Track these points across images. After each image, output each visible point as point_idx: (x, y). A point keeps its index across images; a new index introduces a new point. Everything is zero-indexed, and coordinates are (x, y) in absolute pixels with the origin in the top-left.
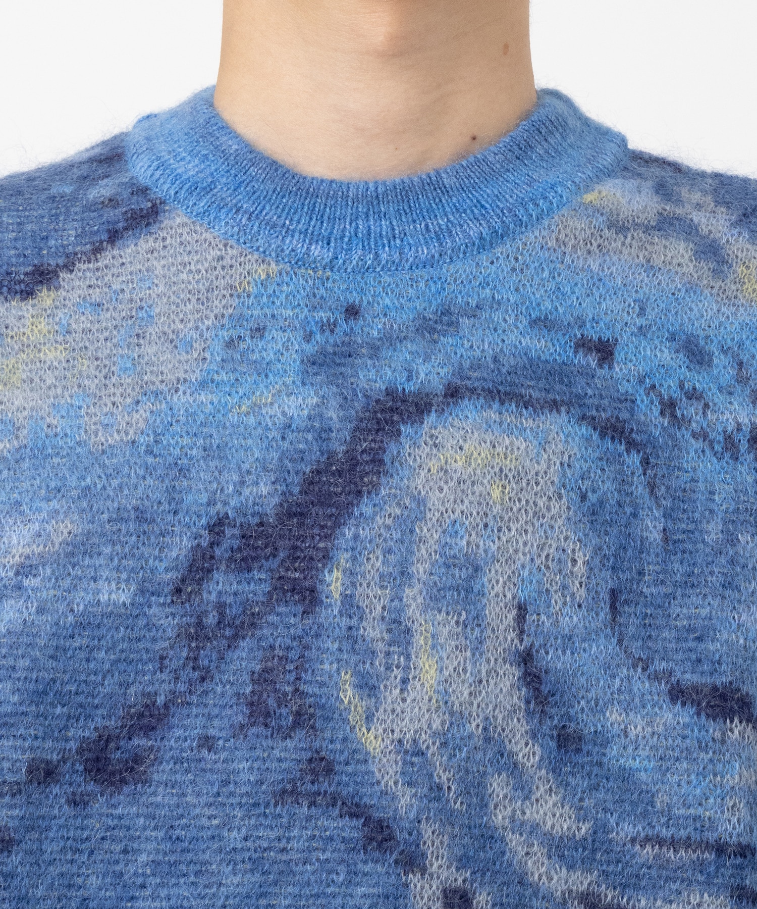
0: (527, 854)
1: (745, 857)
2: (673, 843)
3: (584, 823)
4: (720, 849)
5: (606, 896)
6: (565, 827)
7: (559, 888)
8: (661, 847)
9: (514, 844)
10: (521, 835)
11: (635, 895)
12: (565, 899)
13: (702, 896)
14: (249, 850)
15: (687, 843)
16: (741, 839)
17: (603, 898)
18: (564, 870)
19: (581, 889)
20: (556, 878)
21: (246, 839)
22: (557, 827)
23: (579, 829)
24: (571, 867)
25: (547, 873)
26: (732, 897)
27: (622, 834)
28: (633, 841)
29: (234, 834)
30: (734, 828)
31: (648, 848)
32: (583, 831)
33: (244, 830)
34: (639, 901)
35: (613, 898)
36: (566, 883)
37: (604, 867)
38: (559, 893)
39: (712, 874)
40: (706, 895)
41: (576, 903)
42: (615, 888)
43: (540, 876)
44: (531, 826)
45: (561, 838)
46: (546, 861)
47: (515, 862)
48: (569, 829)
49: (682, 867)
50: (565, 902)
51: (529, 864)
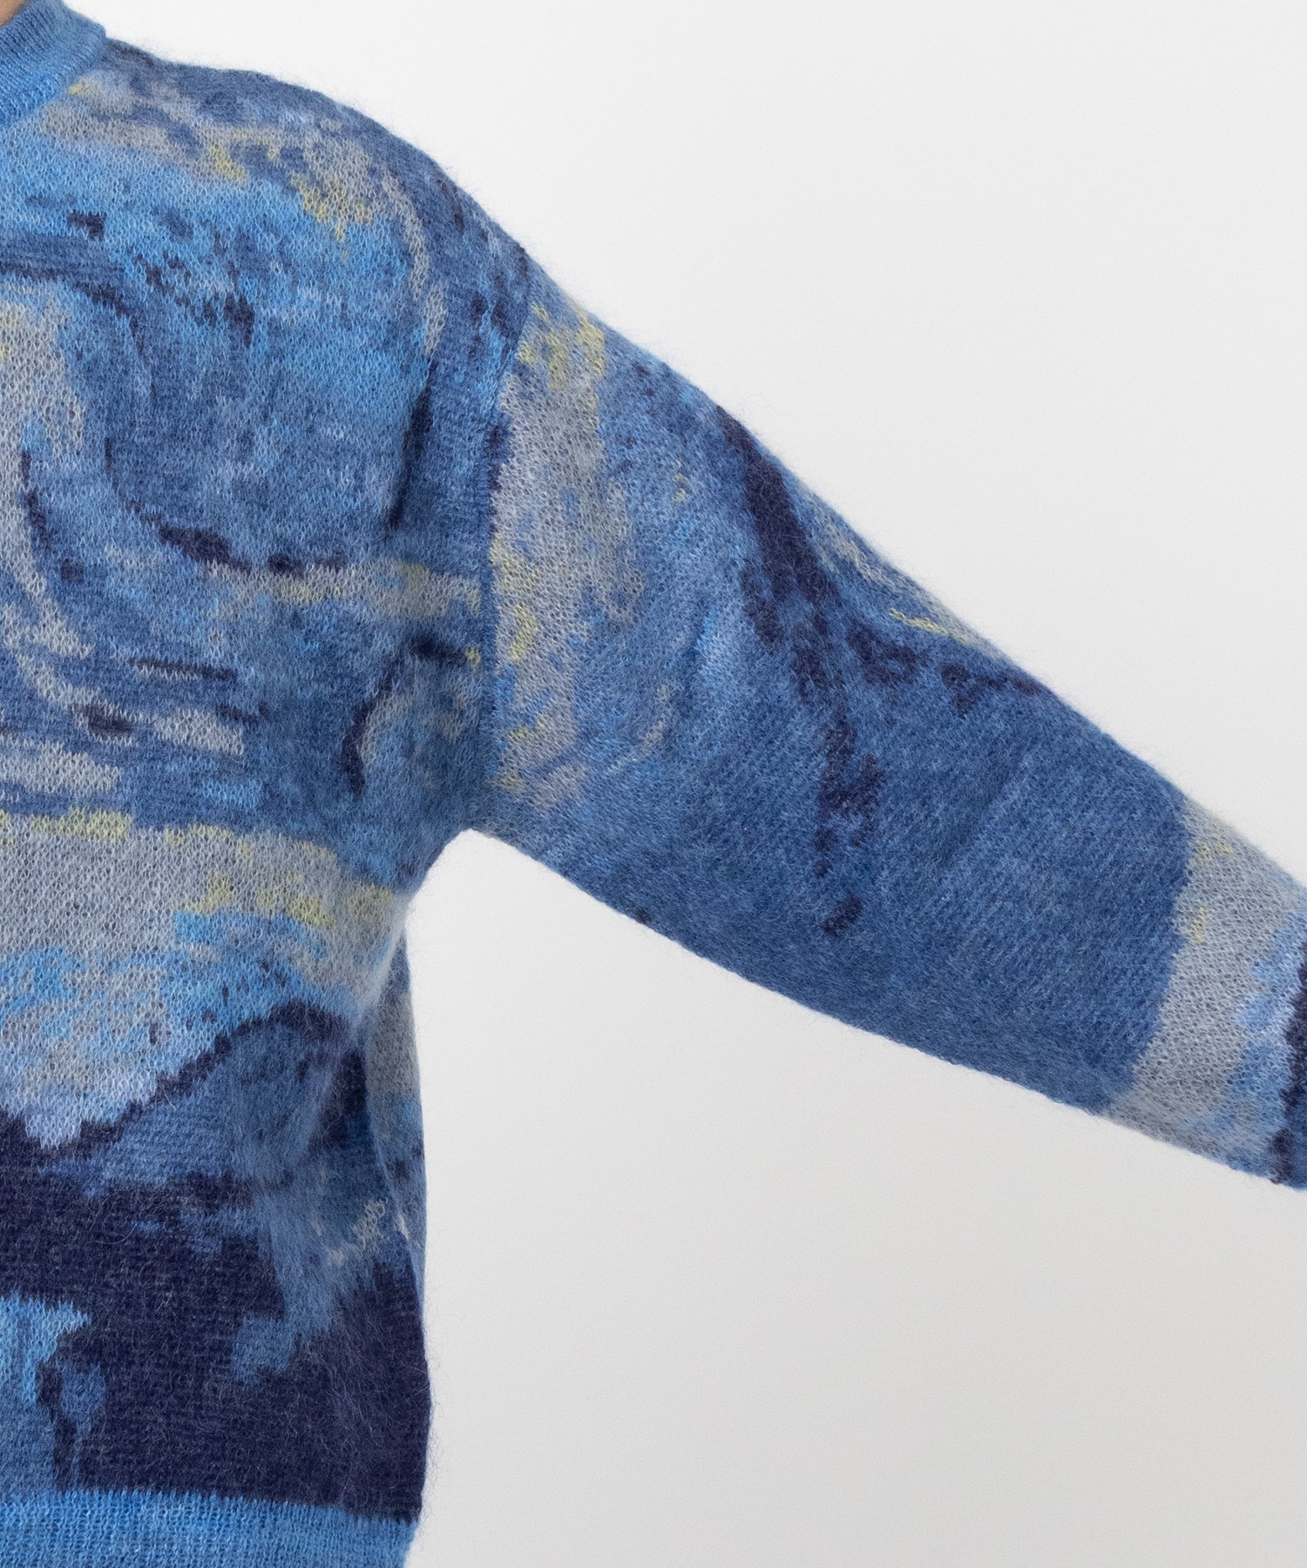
0: (36, 673)
1: (226, 680)
2: (167, 666)
3: (87, 645)
4: (206, 672)
5: (108, 710)
6: (70, 648)
7: (66, 703)
8: (156, 668)
9: (24, 664)
10: (30, 656)
11: (134, 710)
12: (71, 712)
13: (192, 712)
15: (179, 666)
16: (223, 665)
17: (106, 711)
18: (70, 686)
19: (86, 703)
20: (62, 693)
22: (63, 649)
23: (83, 651)
24: (76, 684)
25: (55, 690)
26: (217, 714)
27: (122, 656)
28: (132, 662)
30: (217, 655)
31: (145, 669)
32: (87, 652)
34: (138, 715)
35: (115, 712)
37: (106, 684)
38: (66, 706)
39: (201, 693)
40: (196, 711)
41: (81, 715)
42: (116, 703)
43: (48, 693)
44: (39, 649)
45: (67, 659)
46: (53, 679)
47: (25, 680)
48: (74, 650)
49: (175, 687)
50: (72, 715)
51: (39, 682)
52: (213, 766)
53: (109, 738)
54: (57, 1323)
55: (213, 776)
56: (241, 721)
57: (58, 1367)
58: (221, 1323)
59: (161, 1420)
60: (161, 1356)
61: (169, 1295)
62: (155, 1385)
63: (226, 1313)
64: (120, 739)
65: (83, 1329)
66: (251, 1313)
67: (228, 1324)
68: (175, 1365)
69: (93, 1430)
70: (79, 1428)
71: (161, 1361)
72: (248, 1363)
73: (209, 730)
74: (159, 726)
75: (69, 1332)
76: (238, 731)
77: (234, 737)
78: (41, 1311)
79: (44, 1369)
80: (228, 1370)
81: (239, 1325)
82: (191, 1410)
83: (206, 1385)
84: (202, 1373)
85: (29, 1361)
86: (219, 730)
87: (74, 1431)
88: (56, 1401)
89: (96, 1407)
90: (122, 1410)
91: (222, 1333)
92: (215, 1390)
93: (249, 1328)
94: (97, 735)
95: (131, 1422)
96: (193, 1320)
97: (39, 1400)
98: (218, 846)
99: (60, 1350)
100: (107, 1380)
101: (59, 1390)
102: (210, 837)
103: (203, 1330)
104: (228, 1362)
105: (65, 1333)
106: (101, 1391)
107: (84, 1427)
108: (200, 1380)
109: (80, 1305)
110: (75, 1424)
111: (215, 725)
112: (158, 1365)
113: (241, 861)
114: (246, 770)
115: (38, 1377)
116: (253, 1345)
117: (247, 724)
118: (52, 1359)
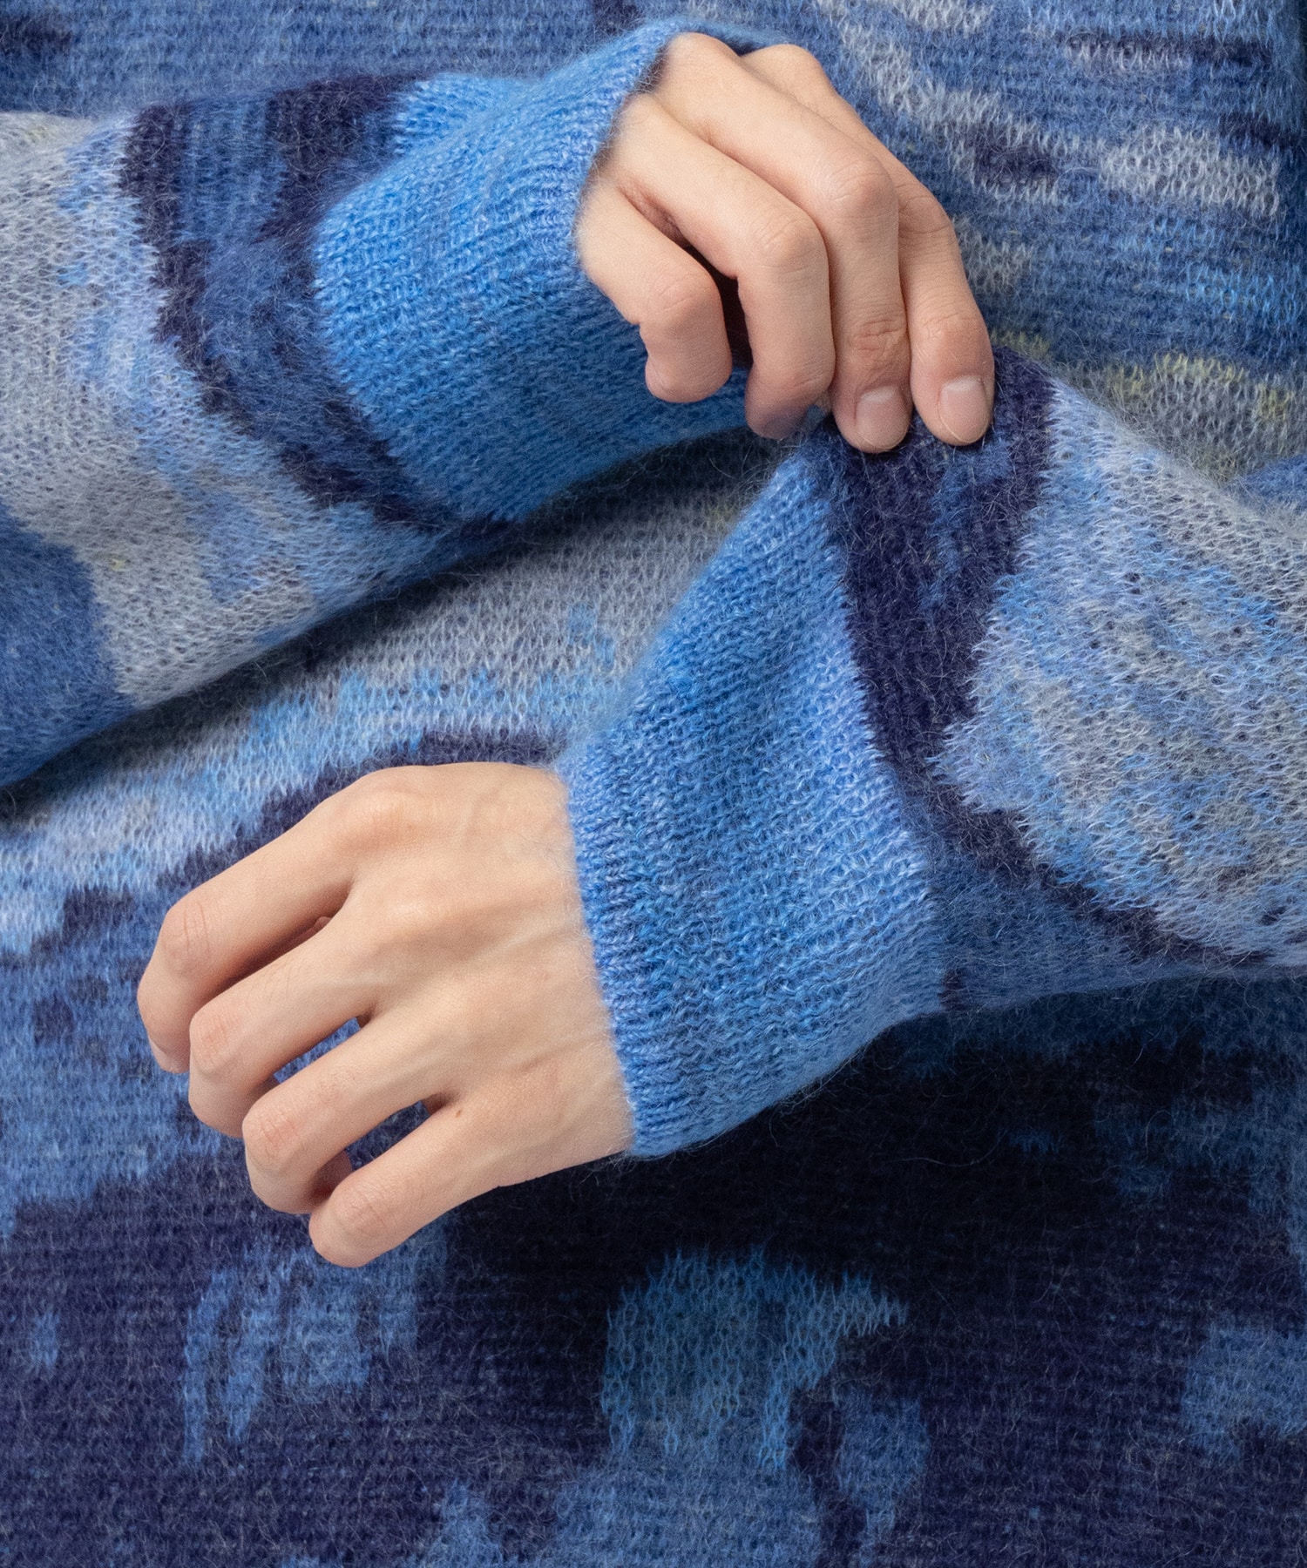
0: (876, 59)
1: (1249, 64)
2: (1123, 42)
3: (978, 9)
4: (1203, 50)
5: (1014, 132)
6: (945, 15)
7: (932, 119)
8: (1104, 49)
9: (852, 41)
10: (866, 27)
11: (1062, 132)
12: (941, 137)
13: (1170, 131)
14: (429, 52)
15: (1146, 43)
16: (1242, 33)
17: (1009, 136)
18: (941, 89)
19: (970, 120)
20: (925, 101)
21: (423, 34)
22: (931, 15)
23: (970, 19)
24: (954, 84)
25: (912, 91)
26: (1223, 134)
27: (1042, 27)
28: (1060, 37)
29: (404, 25)
30: (1227, 13)
31: (1084, 52)
32: (977, 22)
33: (421, 19)
34: (1069, 141)
35: (1026, 136)
36: (945, 108)
37: (1012, 83)
38: (930, 128)
39: (1187, 93)
40: (1177, 131)
41: (962, 144)
42: (1029, 120)
43: (899, 97)
44: (885, 14)
45: (936, 34)
46: (909, 72)
47: (853, 73)
48: (951, 18)
49: (1139, 84)
50: (942, 144)
51: (880, 77)
52: (1208, 237)
53: (1013, 188)
54: (838, 1315)
55: (1208, 260)
56: (1275, 147)
57: (835, 1398)
58: (1164, 1332)
59: (1035, 1513)
60: (1040, 1390)
61: (1066, 1273)
62: (1027, 1445)
63: (1176, 1315)
64: (1033, 191)
65: (891, 1329)
66: (1226, 1314)
67: (1178, 1336)
68: (1069, 1410)
69: (897, 1527)
70: (871, 1520)
71: (1043, 1400)
72: (1216, 1414)
73: (1203, 166)
74: (1108, 164)
75: (861, 1334)
76: (1268, 167)
77: (1259, 180)
78: (807, 1290)
79: (805, 1403)
80: (1175, 1426)
81: (1201, 1337)
82: (1096, 1498)
83: (1128, 1451)
84: (1122, 1427)
85: (778, 1383)
86: (1227, 164)
87: (860, 1525)
88: (826, 1466)
89: (907, 1481)
90: (960, 1491)
91: (1165, 1350)
92: (1147, 1463)
93: (1222, 1344)
94: (989, 183)
95: (974, 1515)
96: (1109, 1322)
97: (791, 1462)
98: (1212, 398)
99: (841, 1366)
100: (932, 1429)
101: (835, 1444)
102: (1198, 381)
103: (1129, 1344)
104: (1176, 1409)
105: (853, 1333)
106: (917, 1449)
107: (881, 1519)
108: (1116, 1441)
109: (885, 1282)
110: (861, 1512)
111: (1216, 156)
112: (1036, 1409)
113: (1262, 426)
114: (1282, 245)
115: (792, 1418)
116: (1229, 1379)
117: (1289, 151)
118: (825, 1383)
